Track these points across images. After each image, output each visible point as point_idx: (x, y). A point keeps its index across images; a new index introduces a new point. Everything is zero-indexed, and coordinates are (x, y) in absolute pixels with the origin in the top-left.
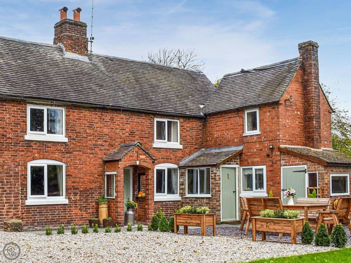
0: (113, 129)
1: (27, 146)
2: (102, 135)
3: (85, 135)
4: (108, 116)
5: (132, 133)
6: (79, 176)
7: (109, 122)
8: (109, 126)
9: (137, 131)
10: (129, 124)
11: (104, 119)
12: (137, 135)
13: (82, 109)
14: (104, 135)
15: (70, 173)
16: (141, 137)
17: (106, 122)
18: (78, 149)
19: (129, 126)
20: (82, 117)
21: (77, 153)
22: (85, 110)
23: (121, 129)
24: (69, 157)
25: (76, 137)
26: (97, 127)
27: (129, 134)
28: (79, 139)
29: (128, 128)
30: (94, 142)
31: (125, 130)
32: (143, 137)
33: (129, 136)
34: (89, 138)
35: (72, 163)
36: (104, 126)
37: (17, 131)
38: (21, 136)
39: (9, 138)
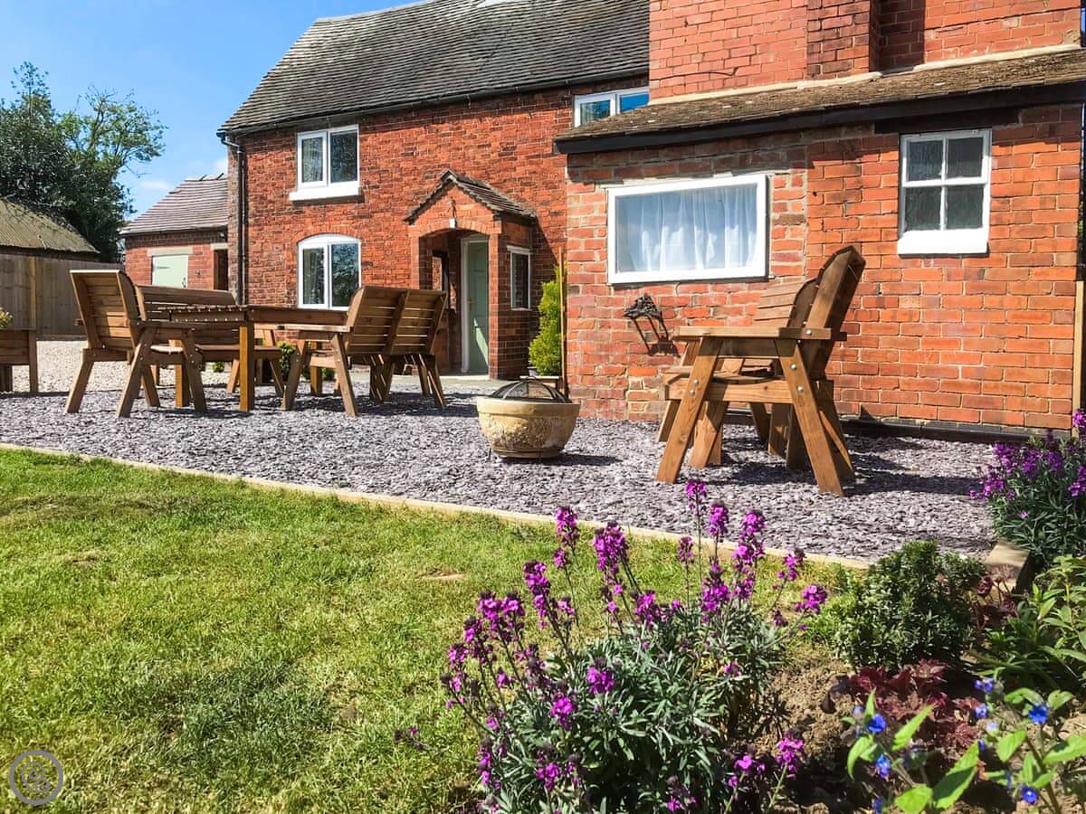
0: (458, 149)
1: (295, 213)
2: (434, 167)
3: (397, 175)
5: (508, 151)
6: (387, 263)
7: (449, 135)
8: (450, 145)
9: (522, 142)
10: (501, 129)
12: (521, 154)
13: (391, 119)
14: (439, 166)
15: (369, 259)
16: (532, 157)
17: (444, 135)
18: (382, 206)
19: (498, 134)
21: (382, 215)
22: (398, 120)
23: (479, 147)
24: (366, 226)
25: (380, 182)
26: (423, 153)
27: (500, 155)
28: (386, 184)
29: (496, 140)
30: (416, 188)
31: (489, 145)
32: (538, 156)
33: (500, 160)
34: (405, 179)
35: (372, 238)
36: (440, 146)
37: (281, 188)
38: (287, 196)
39: (270, 202)
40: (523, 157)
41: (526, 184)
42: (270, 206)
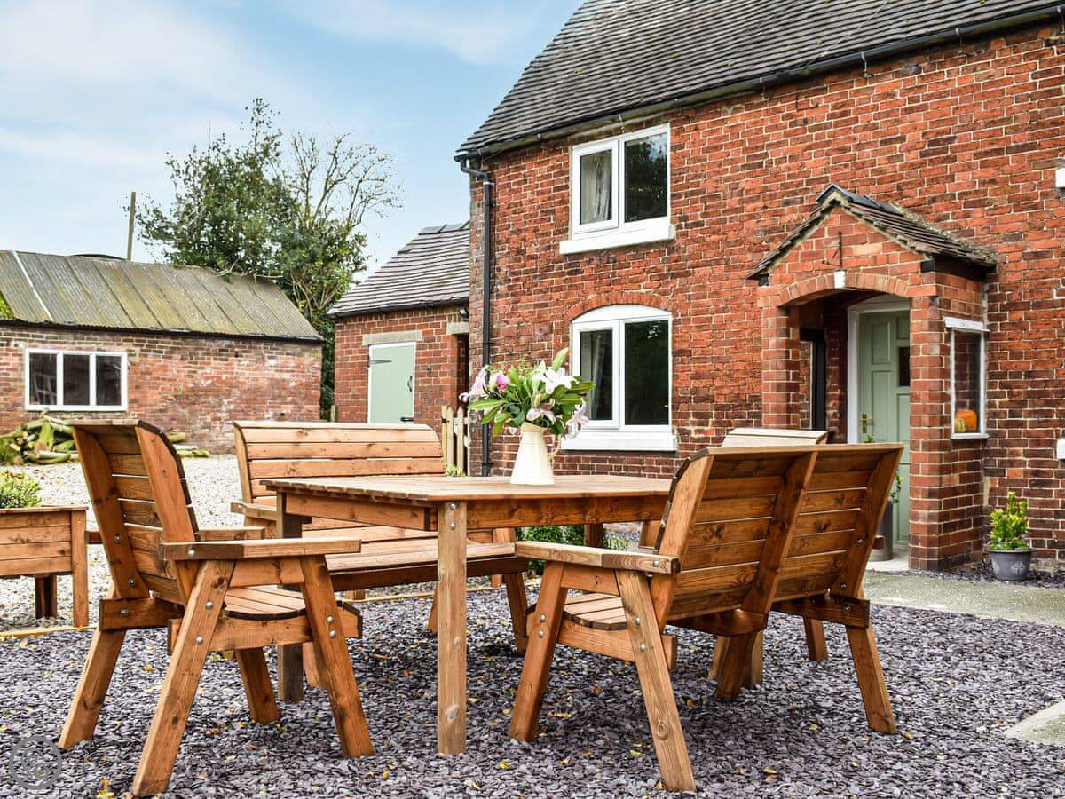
0: (844, 150)
1: (569, 273)
2: (800, 184)
3: (733, 202)
4: (821, 105)
5: (938, 148)
6: (716, 351)
7: (826, 126)
8: (828, 143)
10: (924, 107)
11: (805, 121)
12: (965, 148)
13: (724, 108)
14: (808, 182)
15: (685, 346)
16: (987, 153)
17: (818, 128)
18: (710, 255)
19: (920, 118)
20: (725, 137)
21: (708, 270)
22: (736, 110)
23: (883, 143)
24: (681, 290)
25: (705, 215)
26: (779, 162)
27: (922, 155)
28: (714, 218)
29: (915, 128)
30: (766, 221)
31: (902, 139)
32: (998, 152)
33: (922, 164)
34: (749, 207)
35: (690, 310)
36: (810, 147)
37: (548, 234)
38: (556, 247)
39: (532, 257)
40: (969, 153)
41: (974, 204)
42: (532, 265)
